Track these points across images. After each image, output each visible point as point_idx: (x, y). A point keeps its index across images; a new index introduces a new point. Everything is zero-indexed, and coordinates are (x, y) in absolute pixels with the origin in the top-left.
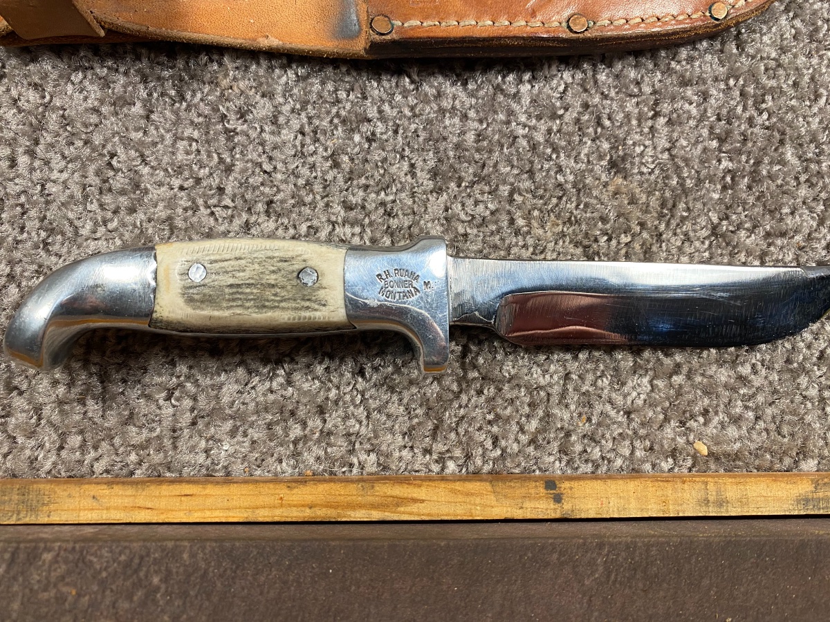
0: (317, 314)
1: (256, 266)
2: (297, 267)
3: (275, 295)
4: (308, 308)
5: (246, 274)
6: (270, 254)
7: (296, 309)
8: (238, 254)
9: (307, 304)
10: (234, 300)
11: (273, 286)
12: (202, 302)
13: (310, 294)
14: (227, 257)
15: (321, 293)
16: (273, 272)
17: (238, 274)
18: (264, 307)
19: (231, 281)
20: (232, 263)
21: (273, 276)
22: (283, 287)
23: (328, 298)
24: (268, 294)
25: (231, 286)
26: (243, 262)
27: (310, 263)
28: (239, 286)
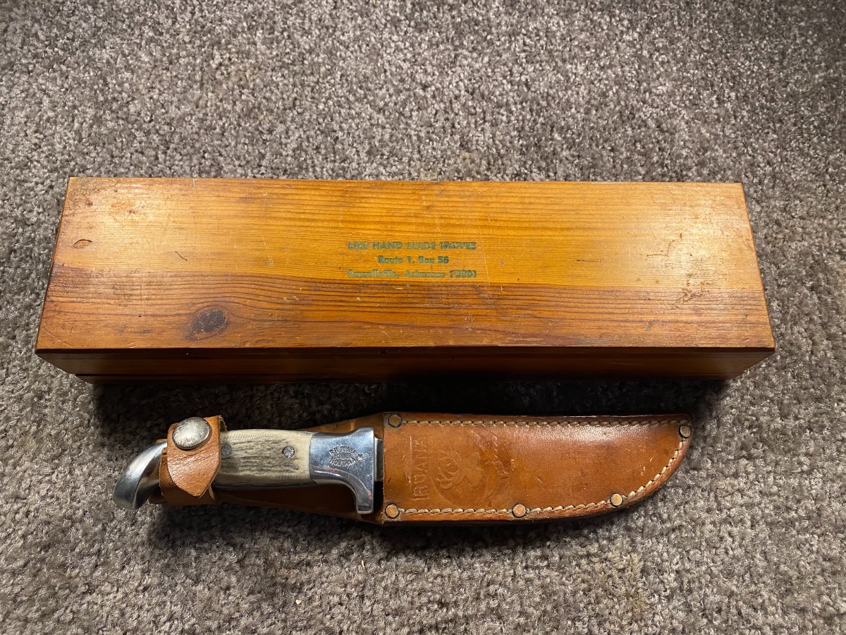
0: (293, 474)
1: (259, 446)
2: (283, 446)
3: (269, 463)
4: (287, 471)
5: (253, 451)
6: (267, 439)
7: (281, 471)
8: (249, 439)
9: (287, 468)
10: (245, 466)
11: (268, 458)
12: (228, 467)
13: (289, 462)
14: (243, 441)
15: (296, 461)
16: (269, 449)
17: (248, 451)
18: (262, 470)
19: (245, 455)
20: (246, 444)
21: (269, 452)
22: (273, 459)
23: (300, 465)
24: (265, 462)
25: (244, 458)
26: (252, 444)
27: (290, 444)
28: (249, 458)
